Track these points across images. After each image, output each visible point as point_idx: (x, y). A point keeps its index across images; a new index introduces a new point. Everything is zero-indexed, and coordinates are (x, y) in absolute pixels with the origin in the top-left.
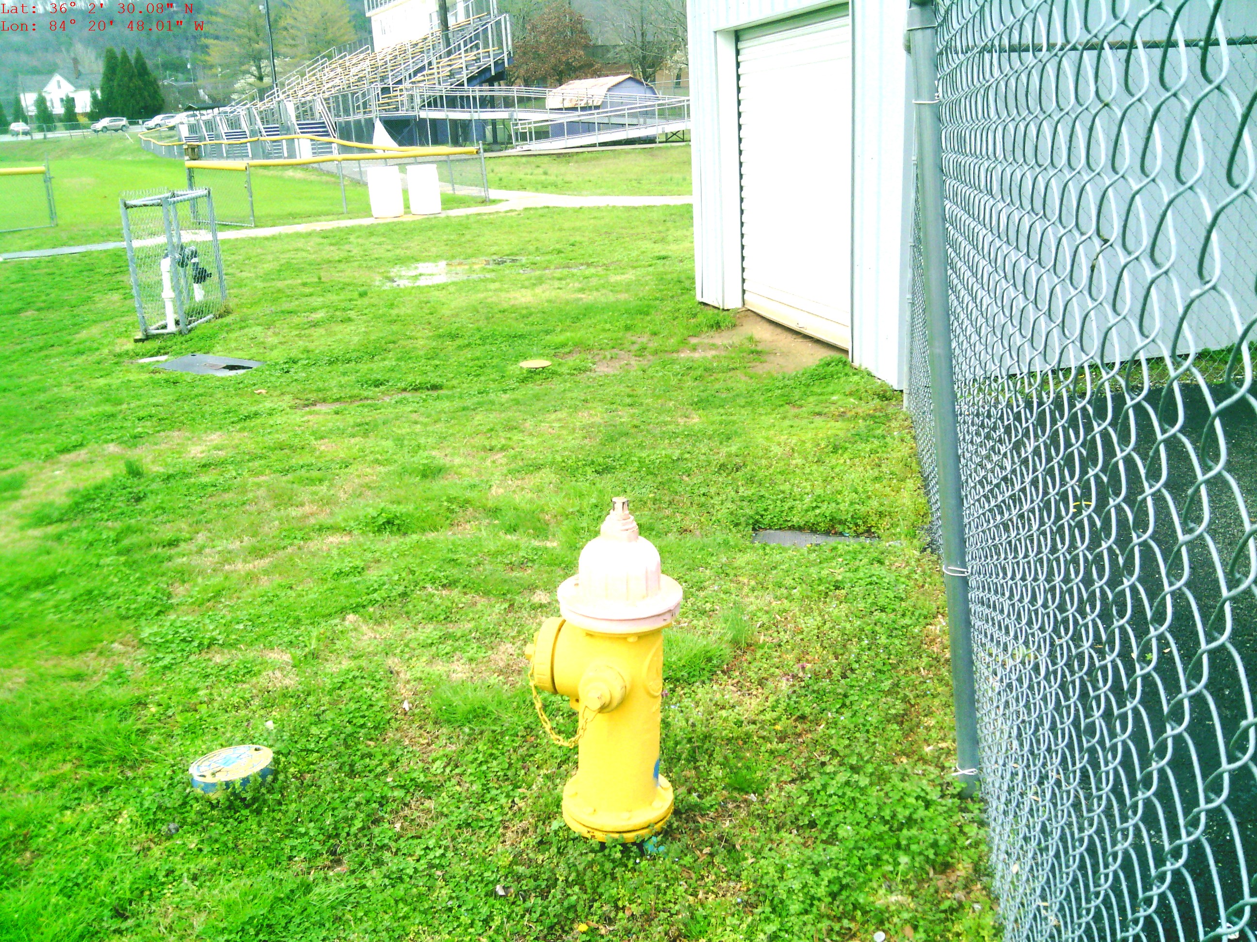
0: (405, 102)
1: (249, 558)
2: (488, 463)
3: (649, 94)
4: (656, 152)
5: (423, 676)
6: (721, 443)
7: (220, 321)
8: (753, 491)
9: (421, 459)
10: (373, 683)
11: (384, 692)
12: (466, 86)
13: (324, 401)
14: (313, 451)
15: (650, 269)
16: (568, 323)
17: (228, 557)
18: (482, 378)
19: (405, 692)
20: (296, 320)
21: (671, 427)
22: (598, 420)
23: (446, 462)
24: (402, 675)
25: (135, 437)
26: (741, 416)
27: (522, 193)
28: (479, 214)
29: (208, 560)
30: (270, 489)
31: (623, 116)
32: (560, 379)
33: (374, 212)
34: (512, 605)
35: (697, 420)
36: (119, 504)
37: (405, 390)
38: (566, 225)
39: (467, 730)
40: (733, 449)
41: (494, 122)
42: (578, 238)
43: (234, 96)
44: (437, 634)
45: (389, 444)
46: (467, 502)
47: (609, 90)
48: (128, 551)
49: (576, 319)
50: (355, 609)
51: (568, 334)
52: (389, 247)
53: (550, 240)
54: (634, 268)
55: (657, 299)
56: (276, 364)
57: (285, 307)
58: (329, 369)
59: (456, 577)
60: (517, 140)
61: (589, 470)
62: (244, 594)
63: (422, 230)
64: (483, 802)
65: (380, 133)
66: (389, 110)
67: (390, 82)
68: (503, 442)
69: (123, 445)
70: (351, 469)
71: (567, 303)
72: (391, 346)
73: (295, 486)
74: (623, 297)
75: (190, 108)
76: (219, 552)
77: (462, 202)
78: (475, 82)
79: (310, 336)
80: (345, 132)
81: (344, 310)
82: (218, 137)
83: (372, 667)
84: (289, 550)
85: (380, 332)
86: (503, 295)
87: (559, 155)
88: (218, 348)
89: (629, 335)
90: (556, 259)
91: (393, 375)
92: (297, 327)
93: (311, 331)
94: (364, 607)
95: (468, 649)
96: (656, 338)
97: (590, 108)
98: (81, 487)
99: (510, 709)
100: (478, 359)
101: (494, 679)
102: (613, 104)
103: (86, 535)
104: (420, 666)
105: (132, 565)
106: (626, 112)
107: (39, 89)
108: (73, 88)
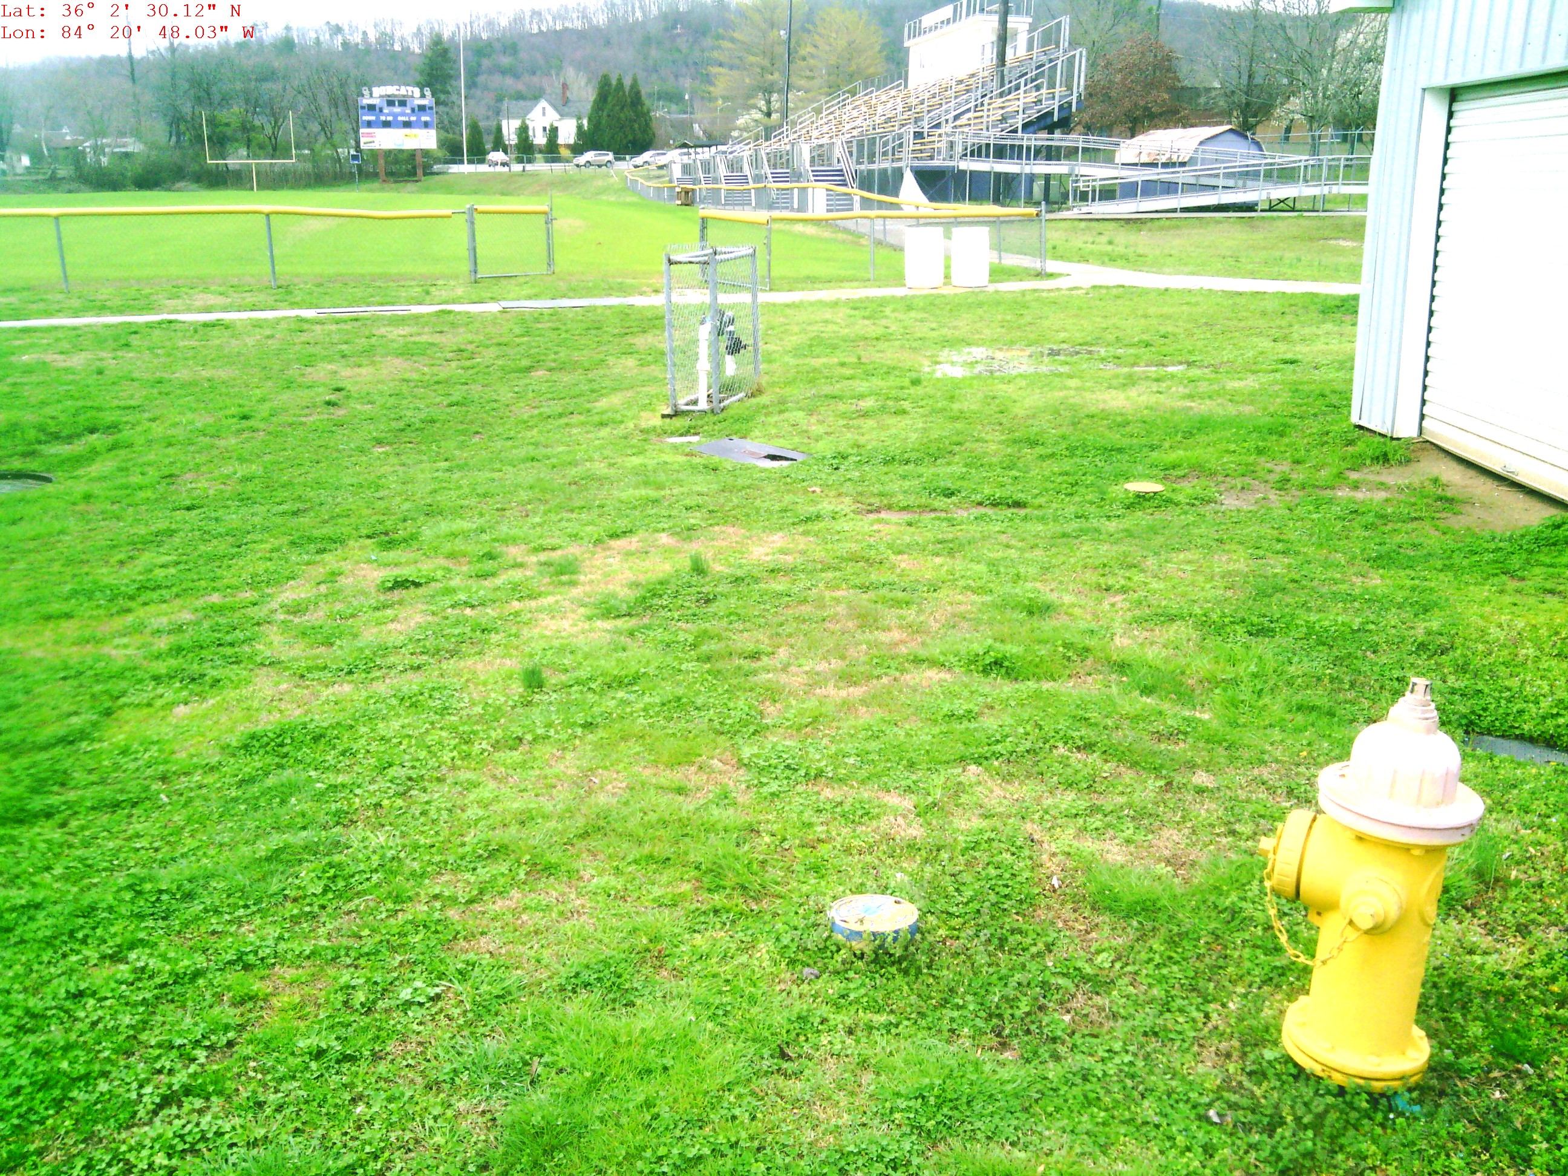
0: (943, 151)
1: (841, 684)
2: (1106, 606)
3: (1254, 151)
4: (1257, 223)
5: (1072, 851)
6: (1416, 615)
7: (754, 401)
8: (1466, 682)
9: (1026, 590)
10: (1013, 849)
11: (1029, 863)
12: (1020, 134)
13: (889, 508)
14: (893, 567)
15: (1278, 376)
16: (1179, 438)
17: (815, 681)
18: (1077, 499)
19: (1051, 866)
20: (842, 407)
21: (1343, 587)
22: (1241, 566)
23: (1053, 597)
24: (1045, 846)
25: (689, 529)
26: (1441, 584)
27: (1083, 266)
28: (1035, 291)
29: (795, 680)
30: (850, 607)
31: (1217, 176)
32: (1178, 511)
33: (909, 282)
34: (1169, 784)
35: (1378, 582)
36: (687, 604)
37: (980, 504)
38: (1152, 310)
39: (1135, 924)
40: (1435, 625)
41: (1047, 177)
42: (1170, 329)
43: (735, 134)
44: (1083, 804)
45: (982, 568)
46: (1087, 650)
47: (1201, 143)
48: (709, 659)
49: (1188, 434)
50: (978, 760)
51: (1181, 453)
52: (934, 325)
53: (1134, 329)
54: (1254, 372)
55: (1293, 416)
56: (824, 458)
57: (827, 390)
58: (885, 469)
59: (1094, 739)
60: (1075, 199)
61: (1240, 629)
62: (845, 725)
63: (970, 306)
64: (1169, 1010)
65: (910, 186)
66: (921, 159)
67: (925, 126)
68: (1122, 582)
69: (676, 538)
70: (941, 594)
71: (1173, 412)
72: (957, 449)
73: (879, 606)
74: (1248, 409)
75: (685, 146)
76: (806, 673)
77: (1012, 274)
78: (1031, 129)
79: (859, 427)
80: (866, 182)
81: (897, 399)
82: (716, 180)
83: (1008, 830)
84: (885, 680)
85: (940, 430)
86: (1087, 395)
87: (1128, 221)
88: (757, 433)
89: (1262, 459)
90: (1146, 354)
91: (965, 484)
92: (843, 415)
93: (860, 422)
94: (986, 758)
95: (1124, 828)
96: (1300, 467)
97: (1174, 165)
98: (642, 579)
99: (1188, 908)
100: (1067, 474)
101: (1162, 869)
102: (1204, 161)
103: (660, 634)
104: (1066, 838)
105: (717, 674)
106: (1222, 171)
107: (523, 115)
108: (558, 117)
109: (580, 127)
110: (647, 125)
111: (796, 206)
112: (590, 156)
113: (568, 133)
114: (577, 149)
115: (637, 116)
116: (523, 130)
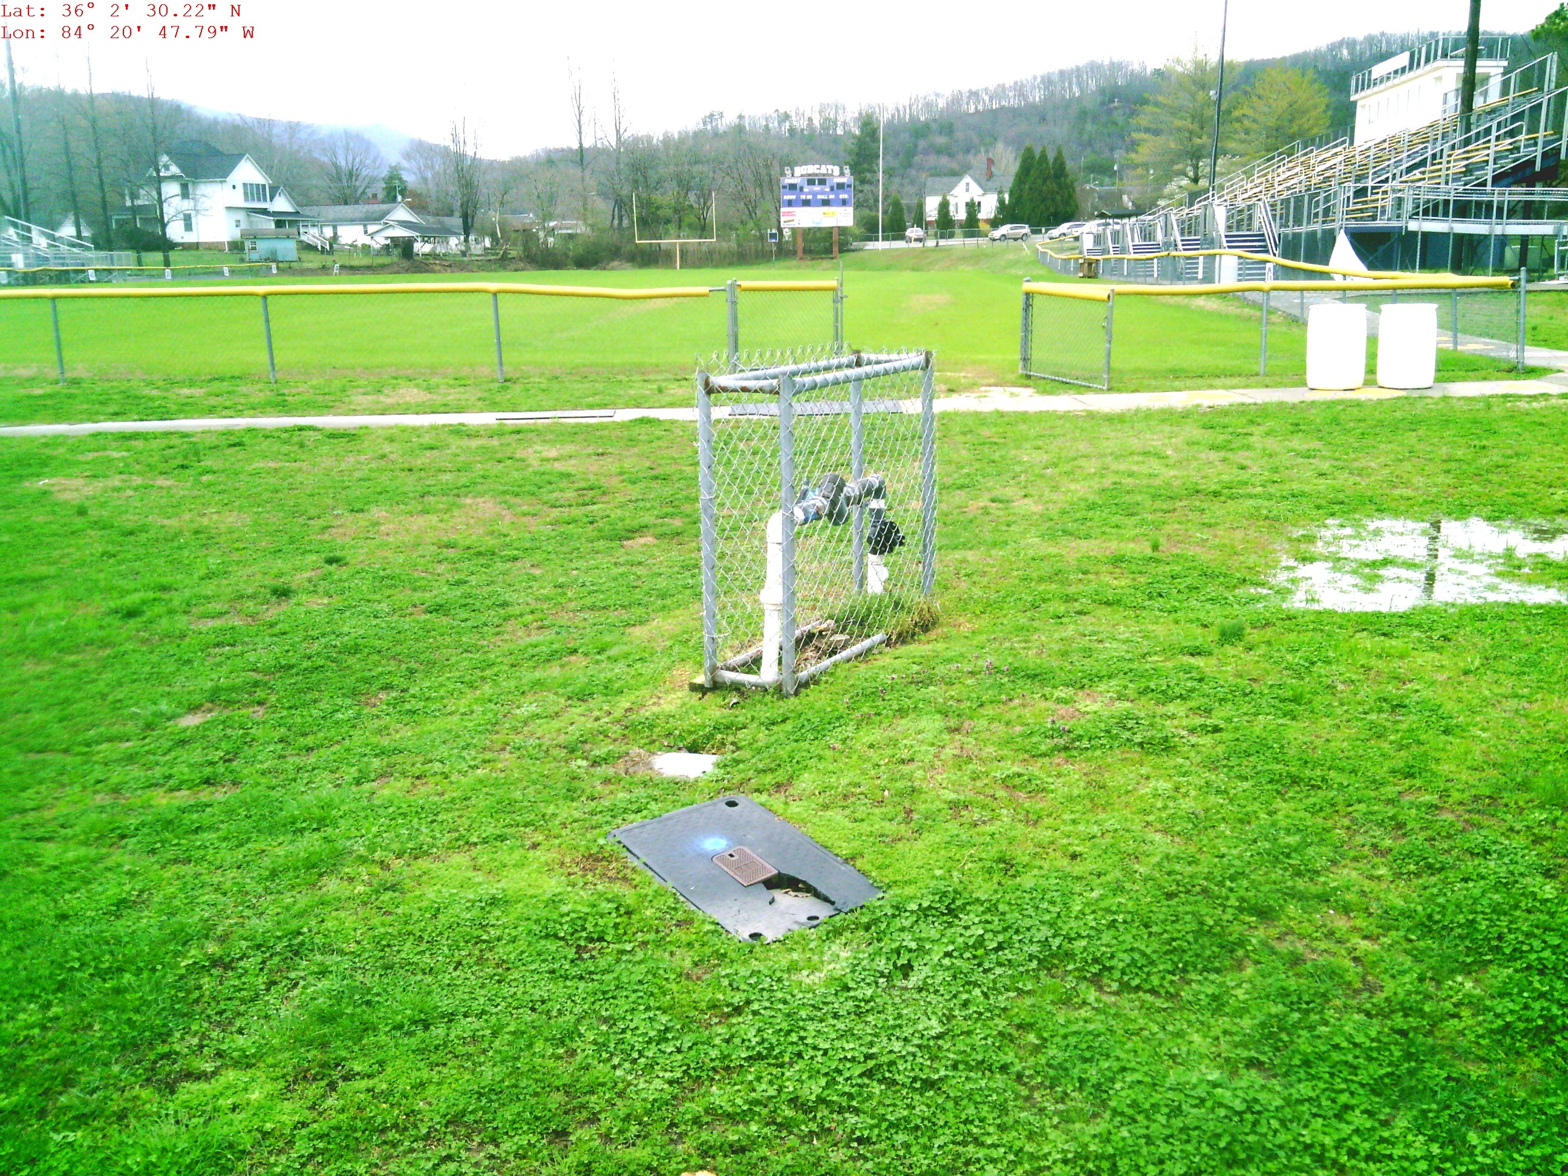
12: (1489, 188)
41: (1525, 240)
43: (1159, 202)
60: (1561, 267)
65: (1343, 251)
67: (1370, 183)
77: (1472, 368)
78: (1505, 181)
80: (1290, 248)
82: (1124, 250)
92: (1022, 740)
107: (945, 192)
108: (981, 192)
109: (1001, 201)
110: (1070, 196)
111: (1200, 276)
112: (1005, 229)
113: (989, 206)
114: (995, 223)
115: (1060, 188)
116: (944, 206)
